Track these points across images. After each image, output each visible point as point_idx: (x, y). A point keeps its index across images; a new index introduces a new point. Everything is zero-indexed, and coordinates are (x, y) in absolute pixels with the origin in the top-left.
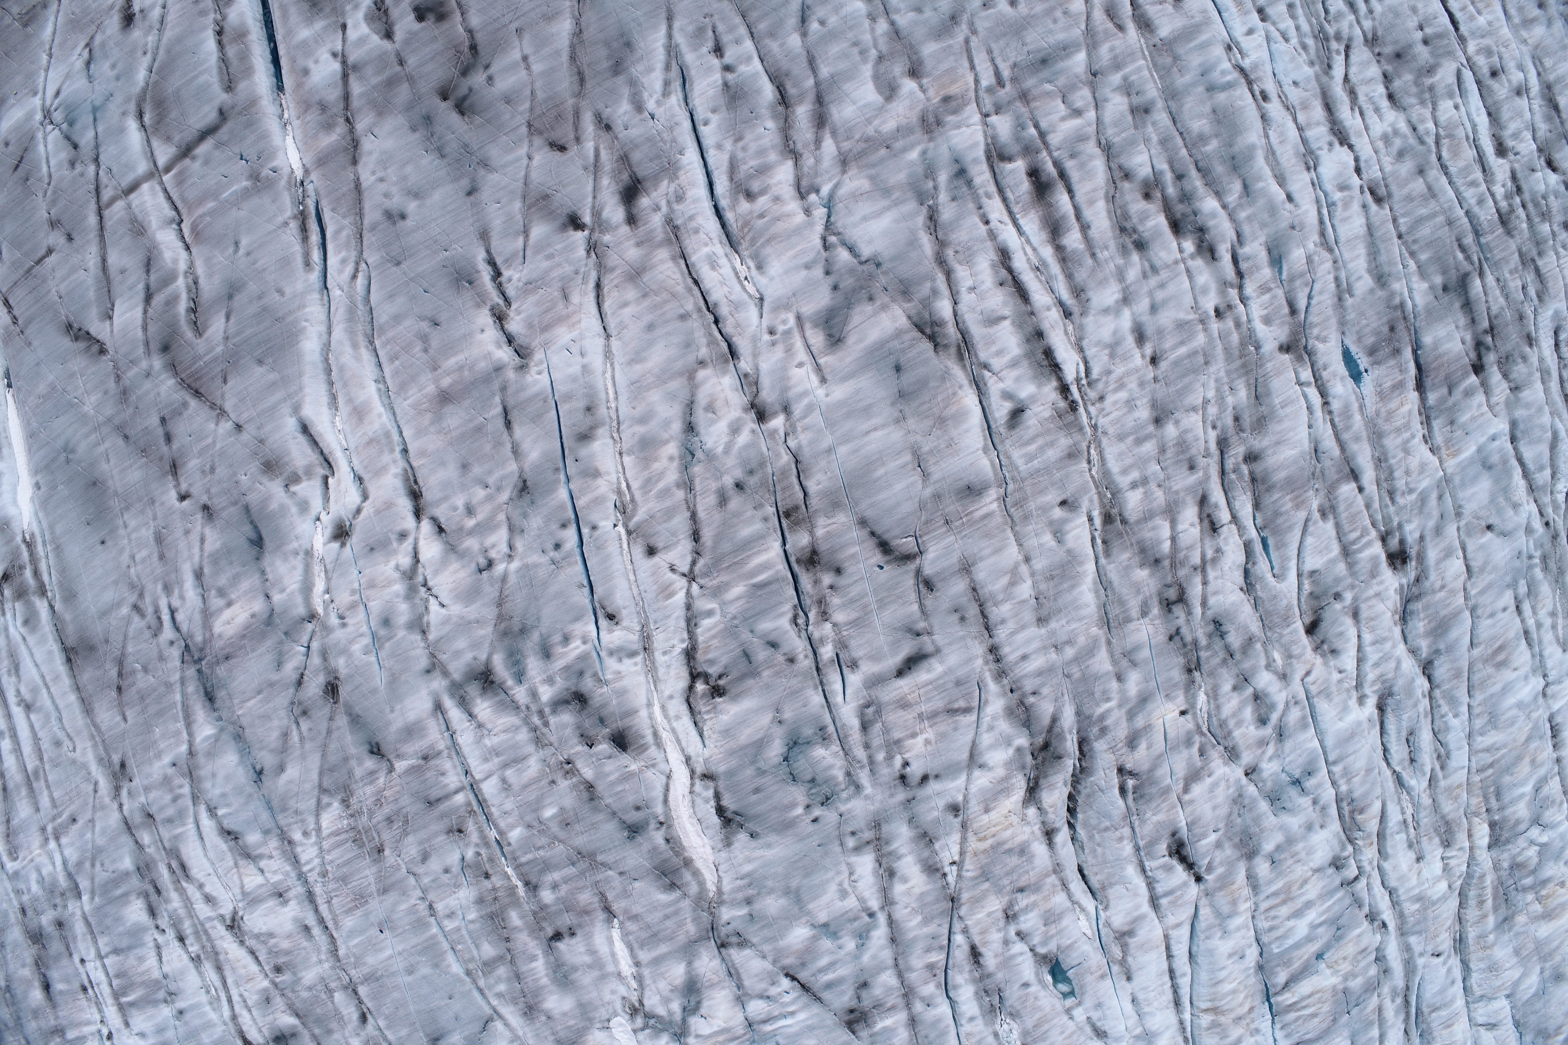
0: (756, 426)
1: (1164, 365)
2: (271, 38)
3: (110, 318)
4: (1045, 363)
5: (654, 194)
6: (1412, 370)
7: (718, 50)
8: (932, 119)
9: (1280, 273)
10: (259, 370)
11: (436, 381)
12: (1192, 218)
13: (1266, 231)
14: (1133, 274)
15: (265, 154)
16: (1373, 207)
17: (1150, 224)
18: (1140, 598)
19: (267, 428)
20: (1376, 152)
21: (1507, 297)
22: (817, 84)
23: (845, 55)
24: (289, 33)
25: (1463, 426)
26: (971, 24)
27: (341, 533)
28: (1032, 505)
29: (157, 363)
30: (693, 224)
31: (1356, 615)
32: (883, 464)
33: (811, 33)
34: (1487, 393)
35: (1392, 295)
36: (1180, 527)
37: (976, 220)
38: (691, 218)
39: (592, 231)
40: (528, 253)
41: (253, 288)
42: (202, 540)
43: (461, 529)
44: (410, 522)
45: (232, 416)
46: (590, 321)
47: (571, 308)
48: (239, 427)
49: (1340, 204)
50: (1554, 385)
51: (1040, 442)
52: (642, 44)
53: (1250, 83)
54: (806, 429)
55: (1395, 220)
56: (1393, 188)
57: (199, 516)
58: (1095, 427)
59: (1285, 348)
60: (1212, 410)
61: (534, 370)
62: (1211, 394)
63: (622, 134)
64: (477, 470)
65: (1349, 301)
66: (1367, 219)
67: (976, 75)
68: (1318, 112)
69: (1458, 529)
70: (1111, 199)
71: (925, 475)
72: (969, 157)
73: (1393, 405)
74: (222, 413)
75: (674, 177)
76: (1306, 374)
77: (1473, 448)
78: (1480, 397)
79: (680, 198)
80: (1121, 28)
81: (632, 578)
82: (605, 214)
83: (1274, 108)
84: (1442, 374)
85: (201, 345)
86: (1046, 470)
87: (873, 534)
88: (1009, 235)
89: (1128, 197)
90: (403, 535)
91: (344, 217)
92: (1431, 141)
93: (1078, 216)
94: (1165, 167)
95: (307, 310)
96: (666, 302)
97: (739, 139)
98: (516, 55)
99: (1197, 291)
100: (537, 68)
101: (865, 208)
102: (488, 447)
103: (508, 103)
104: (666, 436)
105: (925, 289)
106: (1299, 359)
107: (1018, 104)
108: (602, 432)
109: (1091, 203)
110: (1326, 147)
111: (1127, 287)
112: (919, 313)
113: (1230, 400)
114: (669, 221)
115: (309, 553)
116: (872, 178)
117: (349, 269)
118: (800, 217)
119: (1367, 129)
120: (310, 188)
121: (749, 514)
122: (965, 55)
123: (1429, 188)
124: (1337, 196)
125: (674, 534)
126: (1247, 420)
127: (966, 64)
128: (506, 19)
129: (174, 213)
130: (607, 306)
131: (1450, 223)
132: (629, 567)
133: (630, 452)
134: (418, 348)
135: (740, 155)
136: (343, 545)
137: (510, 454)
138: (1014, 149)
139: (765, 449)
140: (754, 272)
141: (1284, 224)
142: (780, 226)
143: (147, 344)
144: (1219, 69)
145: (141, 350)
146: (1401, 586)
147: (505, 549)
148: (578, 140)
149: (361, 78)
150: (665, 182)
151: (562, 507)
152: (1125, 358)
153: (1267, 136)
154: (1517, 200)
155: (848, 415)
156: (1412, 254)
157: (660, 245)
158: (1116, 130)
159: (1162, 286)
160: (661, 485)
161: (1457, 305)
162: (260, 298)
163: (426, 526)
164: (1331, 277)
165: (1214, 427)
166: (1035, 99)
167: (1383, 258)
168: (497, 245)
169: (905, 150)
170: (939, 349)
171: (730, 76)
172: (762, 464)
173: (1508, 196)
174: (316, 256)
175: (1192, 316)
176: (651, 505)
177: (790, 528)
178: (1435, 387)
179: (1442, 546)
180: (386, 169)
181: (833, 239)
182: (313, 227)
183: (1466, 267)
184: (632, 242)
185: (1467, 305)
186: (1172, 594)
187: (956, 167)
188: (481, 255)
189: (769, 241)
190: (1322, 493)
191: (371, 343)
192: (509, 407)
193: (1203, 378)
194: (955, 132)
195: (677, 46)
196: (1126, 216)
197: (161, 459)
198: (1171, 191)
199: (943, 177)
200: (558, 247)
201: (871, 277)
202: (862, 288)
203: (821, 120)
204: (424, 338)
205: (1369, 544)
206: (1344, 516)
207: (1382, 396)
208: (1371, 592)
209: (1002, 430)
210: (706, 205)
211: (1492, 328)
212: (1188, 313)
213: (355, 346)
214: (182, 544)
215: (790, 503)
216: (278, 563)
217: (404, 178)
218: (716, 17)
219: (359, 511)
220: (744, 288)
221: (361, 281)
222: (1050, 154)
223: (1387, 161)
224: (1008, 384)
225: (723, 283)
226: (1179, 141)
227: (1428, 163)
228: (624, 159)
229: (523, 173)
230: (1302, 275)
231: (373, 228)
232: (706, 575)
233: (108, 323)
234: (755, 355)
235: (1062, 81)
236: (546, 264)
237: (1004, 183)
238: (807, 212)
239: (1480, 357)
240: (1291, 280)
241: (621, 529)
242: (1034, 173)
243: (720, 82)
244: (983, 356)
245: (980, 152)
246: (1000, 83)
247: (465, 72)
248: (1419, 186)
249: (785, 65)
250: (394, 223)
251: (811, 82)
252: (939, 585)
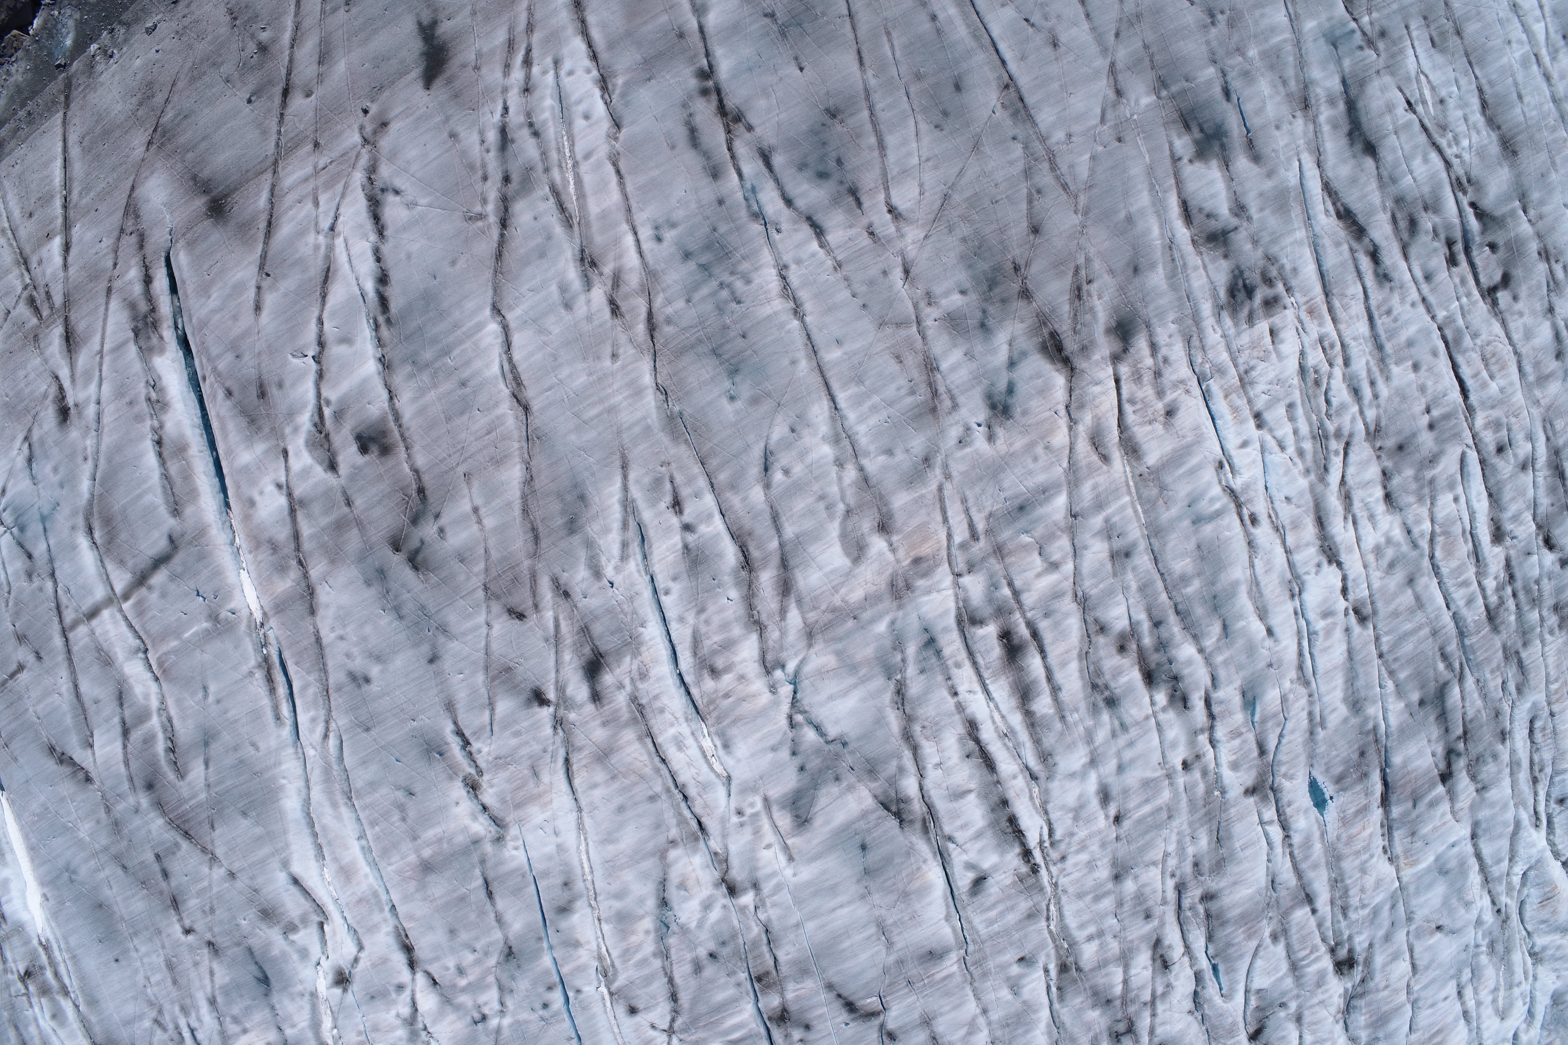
0: (727, 901)
1: (1127, 824)
2: (212, 445)
3: (91, 746)
4: (1010, 830)
5: (618, 671)
6: (1378, 788)
7: (677, 505)
8: (901, 584)
9: (1253, 715)
10: (244, 823)
11: (417, 851)
12: (1167, 666)
13: (1242, 674)
14: (1101, 735)
15: (221, 594)
16: (1357, 629)
17: (1123, 680)
18: (1091, 1034)
19: (260, 880)
20: (1365, 567)
21: (1484, 697)
22: (782, 545)
23: (810, 512)
24: (230, 452)
25: (1424, 838)
26: (945, 466)
27: (342, 980)
28: (991, 964)
29: (144, 800)
30: (657, 704)
31: (1299, 1019)
32: (849, 937)
33: (774, 485)
34: (1452, 800)
35: (1366, 719)
36: (1133, 972)
37: (945, 693)
38: (656, 697)
39: (557, 706)
40: (495, 728)
41: (226, 737)
42: (212, 973)
43: (454, 986)
44: (405, 975)
45: (224, 862)
46: (561, 798)
47: (542, 788)
48: (232, 875)
49: (1321, 634)
50: (1524, 775)
51: (1001, 907)
52: (596, 499)
53: (1239, 506)
54: (774, 905)
55: (1377, 639)
56: (1380, 605)
57: (206, 951)
58: (1056, 885)
59: (1250, 791)
60: (1172, 862)
61: (511, 844)
62: (1172, 848)
63: (582, 603)
64: (464, 936)
65: (1321, 734)
66: (1349, 643)
67: (949, 529)
68: (1310, 530)
69: (1408, 933)
70: (1084, 655)
71: (890, 944)
72: (937, 628)
73: (1354, 830)
74: (214, 859)
75: (636, 653)
76: (1270, 813)
77: (1431, 859)
78: (1445, 806)
79: (643, 675)
80: (1105, 458)
81: (616, 1030)
82: (570, 691)
83: (1263, 533)
84: (1409, 790)
85: (183, 788)
86: (1006, 932)
87: (839, 996)
88: (978, 706)
89: (1102, 653)
90: (400, 987)
91: (309, 673)
92: (1424, 544)
93: (1049, 678)
94: (1141, 616)
95: (283, 767)
96: (635, 784)
97: (701, 610)
98: (465, 506)
99: (1166, 746)
100: (489, 522)
101: (831, 687)
102: (473, 916)
103: (462, 561)
104: (641, 912)
105: (891, 768)
106: (1265, 798)
107: (992, 561)
108: (580, 904)
109: (1064, 665)
110: (1314, 570)
111: (1095, 749)
112: (885, 792)
113: (1190, 850)
114: (634, 699)
115: (314, 995)
116: (839, 654)
117: (320, 729)
118: (766, 697)
119: (1358, 540)
120: (270, 634)
121: (722, 981)
122: (938, 506)
123: (1417, 598)
124: (1320, 625)
125: (653, 997)
126: (1206, 865)
127: (939, 518)
128: (453, 461)
129: (138, 641)
130: (577, 782)
131: (1434, 633)
132: (613, 1022)
133: (608, 921)
134: (396, 817)
135: (703, 629)
136: (345, 990)
137: (494, 923)
138: (986, 611)
139: (736, 923)
140: (721, 752)
141: (1262, 664)
142: (746, 708)
143: (131, 779)
144: (1207, 498)
145: (126, 786)
146: (1346, 990)
147: (497, 1006)
148: (536, 606)
149: (309, 516)
150: (628, 659)
151: (547, 972)
152: (1089, 821)
153: (1252, 566)
154: (1509, 590)
155: (815, 894)
156: (1391, 673)
157: (626, 725)
158: (1094, 581)
159: (1131, 744)
160: (639, 956)
161: (1432, 718)
162: (236, 749)
163: (421, 980)
164: (1304, 714)
165: (1173, 875)
166: (1010, 553)
167: (1360, 683)
168: (463, 719)
169: (873, 621)
170: (905, 824)
171: (690, 538)
172: (734, 936)
173: (1500, 588)
174: (285, 710)
175: (1159, 773)
176: (630, 972)
177: (762, 991)
178: (1399, 802)
179: (1390, 951)
180: (344, 626)
181: (799, 718)
182: (279, 677)
183: (1447, 675)
184: (598, 722)
185: (1443, 716)
186: (1122, 1027)
187: (926, 636)
188: (449, 727)
189: (735, 722)
190: (1275, 921)
191: (350, 798)
192: (489, 879)
193: (1165, 832)
194: (925, 599)
195: (633, 501)
196: (1099, 672)
197: (161, 893)
198: (1147, 641)
199: (911, 649)
200: (525, 724)
201: (837, 756)
202: (828, 768)
203: (786, 587)
204: (401, 808)
205: (1317, 959)
206: (1295, 937)
207: (1345, 822)
208: (1315, 1000)
209: (964, 897)
210: (671, 683)
211: (1465, 733)
212: (1155, 770)
213: (334, 805)
214: (193, 974)
215: (761, 970)
216: (286, 1002)
217: (364, 639)
218: (674, 465)
219: (356, 960)
220: (712, 769)
221: (332, 742)
222: (1023, 614)
223: (1376, 575)
224: (971, 856)
225: (690, 764)
226: (1160, 585)
227: (1419, 569)
228: (585, 631)
229: (483, 643)
230: (1275, 715)
231: (339, 689)
232: (684, 1031)
233: (89, 751)
234: (724, 836)
235: (1039, 531)
236: (514, 742)
237: (975, 648)
238: (773, 689)
239: (1449, 765)
240: (1264, 721)
241: (603, 990)
242: (1006, 636)
243: (680, 546)
244: (947, 829)
245: (951, 620)
246: (974, 536)
247: (415, 520)
248: (1407, 597)
249: (747, 523)
250: (359, 686)
251: (774, 544)
252: (901, 1037)
